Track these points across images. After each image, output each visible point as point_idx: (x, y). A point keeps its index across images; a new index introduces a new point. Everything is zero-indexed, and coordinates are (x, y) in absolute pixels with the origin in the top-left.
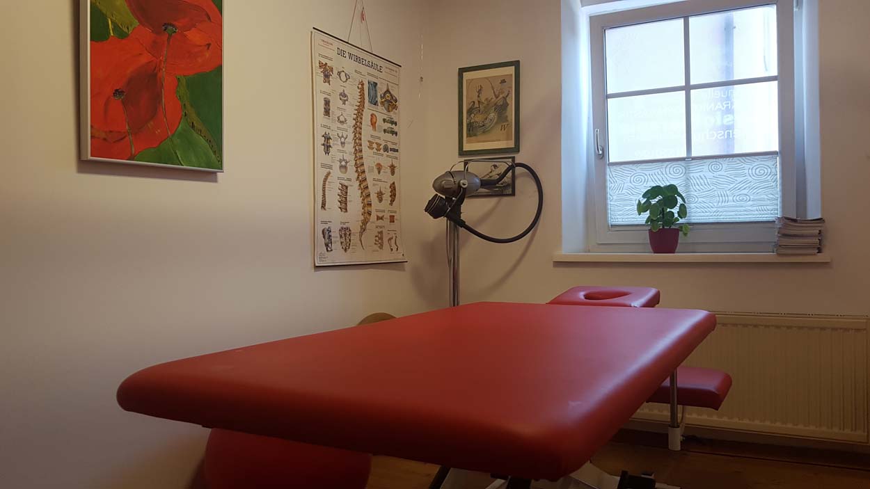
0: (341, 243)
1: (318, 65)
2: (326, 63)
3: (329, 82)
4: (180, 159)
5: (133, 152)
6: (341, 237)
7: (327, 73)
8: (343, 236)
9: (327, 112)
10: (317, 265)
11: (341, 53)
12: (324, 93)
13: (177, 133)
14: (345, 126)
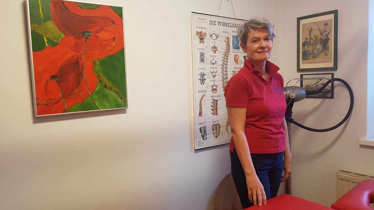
0: (214, 133)
1: (196, 34)
2: (201, 32)
3: (203, 42)
4: (98, 106)
5: (66, 108)
6: (213, 130)
7: (202, 37)
8: (215, 129)
9: (202, 60)
10: (196, 149)
11: (212, 23)
12: (200, 49)
13: (94, 92)
14: (215, 66)
